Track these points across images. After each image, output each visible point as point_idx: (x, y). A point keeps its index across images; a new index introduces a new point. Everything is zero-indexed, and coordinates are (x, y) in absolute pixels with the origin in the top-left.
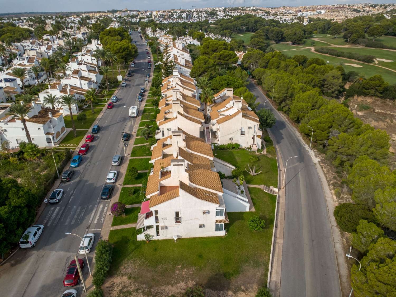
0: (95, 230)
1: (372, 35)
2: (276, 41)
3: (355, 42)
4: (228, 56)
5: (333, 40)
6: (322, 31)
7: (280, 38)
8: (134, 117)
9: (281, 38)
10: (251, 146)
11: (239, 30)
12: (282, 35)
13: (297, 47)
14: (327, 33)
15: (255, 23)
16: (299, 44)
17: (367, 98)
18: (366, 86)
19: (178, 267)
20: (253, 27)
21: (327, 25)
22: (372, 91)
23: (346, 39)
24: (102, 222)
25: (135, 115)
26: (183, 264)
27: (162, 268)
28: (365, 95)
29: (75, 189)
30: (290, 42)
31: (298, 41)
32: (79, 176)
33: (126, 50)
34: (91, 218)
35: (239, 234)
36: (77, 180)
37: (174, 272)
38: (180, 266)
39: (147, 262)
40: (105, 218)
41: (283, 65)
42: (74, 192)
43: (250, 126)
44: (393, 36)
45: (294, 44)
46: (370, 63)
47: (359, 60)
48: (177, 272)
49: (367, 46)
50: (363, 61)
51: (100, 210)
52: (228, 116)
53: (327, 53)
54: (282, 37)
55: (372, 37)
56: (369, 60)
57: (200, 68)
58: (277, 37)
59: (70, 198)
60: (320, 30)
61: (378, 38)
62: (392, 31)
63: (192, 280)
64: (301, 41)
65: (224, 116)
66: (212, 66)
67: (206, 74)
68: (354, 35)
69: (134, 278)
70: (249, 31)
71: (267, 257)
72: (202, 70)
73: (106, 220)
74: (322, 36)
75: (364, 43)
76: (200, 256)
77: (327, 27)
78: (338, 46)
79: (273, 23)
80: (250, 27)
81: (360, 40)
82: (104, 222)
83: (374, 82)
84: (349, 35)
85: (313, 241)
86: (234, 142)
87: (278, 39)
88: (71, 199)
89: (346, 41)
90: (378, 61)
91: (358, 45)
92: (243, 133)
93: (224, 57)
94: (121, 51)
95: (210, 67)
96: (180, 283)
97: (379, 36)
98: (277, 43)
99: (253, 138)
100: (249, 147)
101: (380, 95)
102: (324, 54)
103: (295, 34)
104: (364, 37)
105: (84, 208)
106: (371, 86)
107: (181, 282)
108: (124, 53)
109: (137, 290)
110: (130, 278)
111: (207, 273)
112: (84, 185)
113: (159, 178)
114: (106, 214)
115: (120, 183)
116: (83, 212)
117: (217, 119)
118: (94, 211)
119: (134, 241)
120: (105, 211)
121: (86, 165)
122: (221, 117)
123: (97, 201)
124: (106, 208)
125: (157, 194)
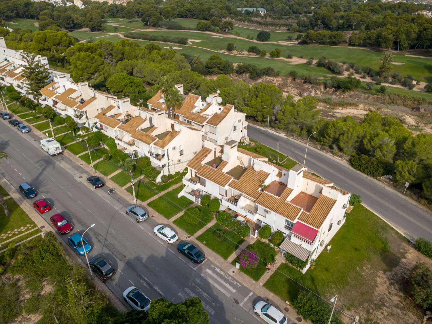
0: (248, 298)
1: (167, 18)
2: (67, 28)
3: (155, 25)
5: (131, 24)
6: (112, 15)
7: (72, 25)
9: (73, 26)
10: (241, 140)
11: (7, 16)
12: (73, 21)
13: (101, 35)
14: (118, 17)
15: (26, 7)
16: (99, 30)
18: (210, 66)
19: (358, 269)
20: (25, 12)
21: (115, 8)
22: (216, 69)
23: (145, 23)
24: (240, 285)
26: (358, 264)
27: (353, 280)
29: (140, 276)
30: (84, 29)
31: (97, 28)
32: (117, 259)
34: (223, 290)
36: (121, 266)
37: (362, 276)
38: (358, 268)
39: (337, 284)
40: (234, 279)
42: (145, 280)
43: (239, 119)
44: (180, 17)
45: (93, 30)
46: (186, 44)
47: (175, 42)
48: (363, 274)
49: (168, 28)
50: (179, 43)
51: (215, 276)
53: (140, 38)
54: (73, 23)
55: (168, 20)
56: (183, 42)
58: (68, 24)
59: (156, 291)
60: (109, 14)
61: (173, 20)
62: (179, 13)
63: (378, 272)
64: (101, 27)
65: (212, 116)
68: (153, 18)
69: (352, 306)
70: (20, 17)
71: (380, 220)
73: (239, 281)
74: (115, 20)
75: (165, 25)
76: (356, 249)
77: (115, 12)
78: (142, 30)
79: (47, 7)
80: (21, 12)
81: (160, 22)
82: (240, 283)
83: (215, 61)
84: (147, 18)
85: (375, 193)
87: (69, 26)
88: (159, 291)
89: (146, 25)
90: (191, 42)
91: (159, 28)
92: (235, 129)
96: (377, 281)
97: (174, 18)
98: (70, 31)
99: (242, 131)
102: (137, 40)
103: (91, 19)
104: (162, 20)
105: (194, 287)
106: (214, 64)
107: (376, 279)
109: (368, 312)
110: (349, 309)
111: (376, 259)
112: (143, 264)
113: (277, 197)
114: (229, 275)
115: (184, 236)
116: (201, 292)
117: (207, 121)
118: (210, 281)
119: (303, 277)
120: (222, 273)
121: (99, 241)
122: (210, 117)
123: (195, 269)
124: (218, 270)
125: (303, 212)
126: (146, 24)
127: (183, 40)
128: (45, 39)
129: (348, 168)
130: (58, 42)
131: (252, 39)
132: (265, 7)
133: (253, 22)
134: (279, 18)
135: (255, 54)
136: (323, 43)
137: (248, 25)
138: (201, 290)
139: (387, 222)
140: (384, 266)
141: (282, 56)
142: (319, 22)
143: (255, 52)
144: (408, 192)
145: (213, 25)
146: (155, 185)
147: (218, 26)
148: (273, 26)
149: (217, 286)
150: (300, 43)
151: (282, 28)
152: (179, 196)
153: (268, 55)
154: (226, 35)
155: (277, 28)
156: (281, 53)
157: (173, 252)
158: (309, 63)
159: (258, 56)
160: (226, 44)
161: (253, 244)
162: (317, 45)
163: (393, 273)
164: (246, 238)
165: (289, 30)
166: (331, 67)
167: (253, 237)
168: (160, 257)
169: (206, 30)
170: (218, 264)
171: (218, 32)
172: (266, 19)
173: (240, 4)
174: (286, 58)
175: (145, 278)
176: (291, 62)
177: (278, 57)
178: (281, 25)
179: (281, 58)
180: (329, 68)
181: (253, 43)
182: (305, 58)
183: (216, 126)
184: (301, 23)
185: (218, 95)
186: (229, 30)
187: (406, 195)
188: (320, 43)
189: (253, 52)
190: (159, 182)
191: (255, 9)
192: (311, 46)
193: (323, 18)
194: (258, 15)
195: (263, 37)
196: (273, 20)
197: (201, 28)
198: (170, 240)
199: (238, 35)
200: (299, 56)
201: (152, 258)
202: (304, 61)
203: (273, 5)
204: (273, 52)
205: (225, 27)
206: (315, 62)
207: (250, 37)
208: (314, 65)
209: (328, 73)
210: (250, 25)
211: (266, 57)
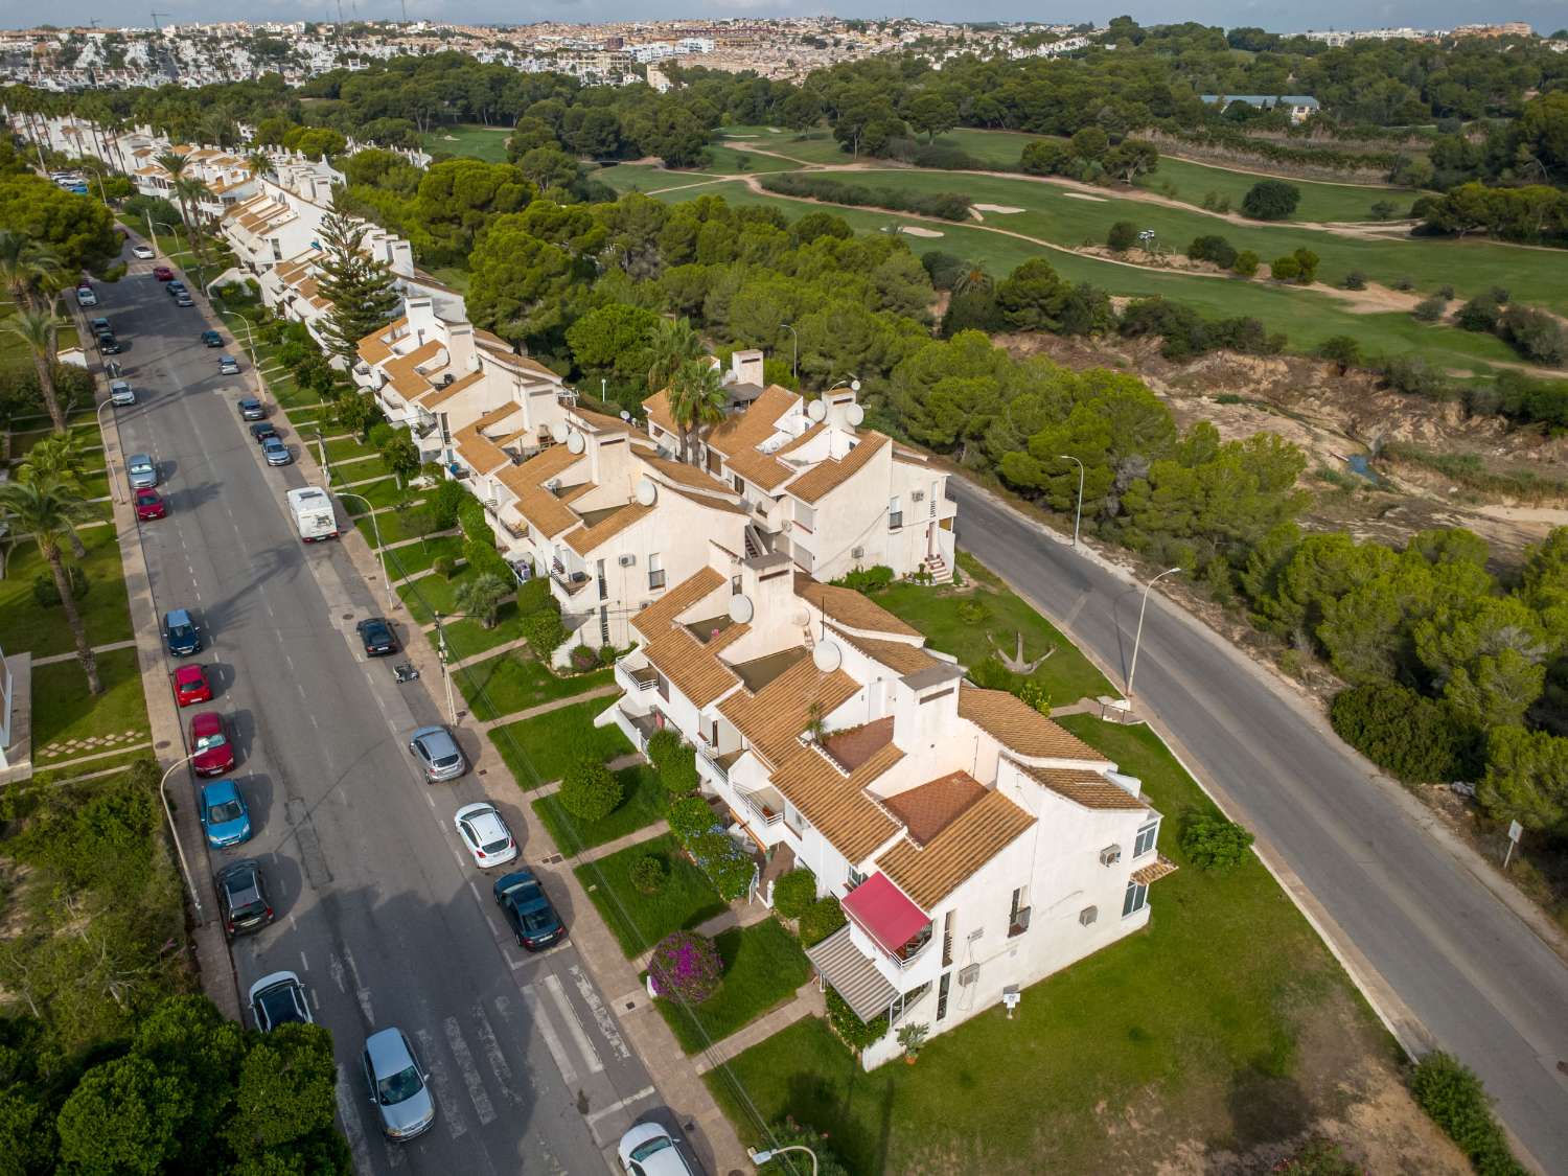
0: (628, 1101)
1: (924, 127)
2: (596, 156)
3: (876, 151)
5: (800, 145)
6: (747, 115)
7: (614, 147)
8: (329, 538)
9: (618, 148)
10: (922, 567)
11: (435, 117)
12: (617, 133)
13: (694, 179)
14: (767, 123)
16: (691, 165)
17: (1018, 338)
19: (1098, 1110)
20: (488, 105)
21: (761, 93)
22: (1032, 314)
23: (845, 143)
24: (626, 1054)
25: (333, 529)
26: (1108, 1091)
27: (1053, 1143)
28: (1012, 328)
29: (339, 948)
30: (651, 160)
31: (686, 156)
32: (305, 883)
33: (84, 225)
34: (560, 1056)
36: (306, 901)
37: (1101, 1136)
38: (1102, 1104)
39: (978, 1141)
40: (619, 1029)
41: (754, 247)
42: (345, 964)
43: (917, 489)
44: (975, 126)
45: (672, 163)
46: (961, 220)
47: (925, 213)
48: (1111, 1131)
49: (921, 163)
50: (938, 214)
51: (564, 1003)
52: (828, 463)
53: (810, 195)
54: (617, 139)
55: (926, 134)
56: (952, 211)
58: (602, 142)
59: (358, 1003)
60: (739, 111)
61: (943, 135)
62: (972, 111)
63: (1184, 1140)
64: (699, 154)
65: (811, 467)
67: (541, 304)
68: (872, 126)
70: (474, 120)
71: (1317, 949)
73: (634, 1038)
74: (754, 132)
75: (910, 152)
76: (1136, 1035)
77: (761, 103)
78: (829, 168)
79: (557, 88)
80: (476, 106)
81: (895, 142)
82: (631, 1048)
83: (1031, 283)
84: (855, 128)
85: (1370, 844)
86: (866, 564)
87: (604, 149)
88: (366, 1006)
89: (848, 149)
90: (982, 213)
91: (890, 162)
92: (896, 522)
94: (56, 231)
96: (1156, 1169)
97: (946, 129)
98: (605, 165)
99: (929, 534)
100: (917, 570)
101: (1053, 324)
102: (798, 199)
103: (672, 127)
104: (903, 134)
105: (479, 1023)
106: (1026, 296)
107: (1155, 1164)
108: (74, 240)
111: (1207, 1090)
112: (369, 913)
113: (842, 773)
114: (611, 1013)
115: (542, 853)
116: (490, 1041)
117: (787, 483)
118: (540, 1017)
119: (859, 1080)
120: (593, 1001)
121: (288, 818)
122: (801, 471)
123: (513, 966)
124: (585, 987)
125: (904, 840)
126: (849, 146)
127: (954, 206)
128: (451, 187)
129: (1312, 729)
130: (484, 198)
131: (1224, 209)
132: (1319, 90)
133: (1246, 147)
134: (1365, 135)
135: (1215, 266)
136: (1519, 236)
137: (1226, 159)
138: (492, 1037)
139: (1345, 965)
140: (1225, 1125)
141: (1323, 281)
142: (1524, 152)
143: (1216, 260)
144: (1524, 866)
145: (1080, 154)
146: (545, 672)
147: (1099, 160)
148: (1328, 165)
149: (550, 1038)
150: (1417, 233)
151: (1363, 171)
152: (599, 721)
153: (1264, 273)
154: (1125, 191)
155: (1344, 172)
156: (1317, 268)
157: (479, 898)
158: (1427, 313)
159: (1224, 275)
160: (1107, 226)
161: (748, 929)
162: (1488, 242)
163: (1248, 1160)
164: (734, 904)
165: (1390, 179)
166: (1519, 333)
167: (758, 905)
168: (431, 903)
169: (1054, 172)
170: (595, 969)
171: (1095, 180)
172: (1308, 136)
173: (1219, 78)
174: (1339, 286)
175: (351, 960)
176: (1353, 304)
177: (1306, 282)
178: (1359, 160)
179: (1317, 287)
180: (1509, 337)
181: (1224, 223)
182: (1421, 290)
183: (811, 501)
184: (1447, 154)
185: (853, 396)
186: (1138, 172)
187: (1509, 874)
188: (1503, 236)
189: (1209, 259)
190: (563, 669)
191: (1271, 100)
192: (1462, 243)
193: (1544, 135)
194: (1275, 119)
195: (1269, 202)
196: (1336, 140)
197: (1034, 166)
198: (481, 855)
199: (1172, 195)
200: (1393, 281)
201: (405, 902)
202: (1407, 302)
203: (1355, 82)
204: (1283, 261)
205: (1127, 164)
206: (1452, 308)
207: (1218, 202)
208: (1449, 321)
209: (1500, 357)
210: (1234, 160)
211: (1257, 279)
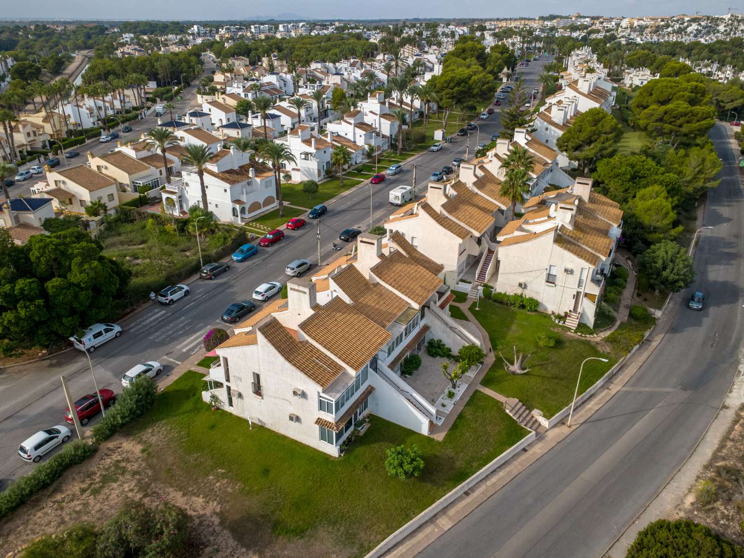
0: (172, 360)
4: (686, 115)
10: (566, 314)
19: (219, 470)
24: (192, 354)
25: (399, 202)
26: (230, 471)
27: (196, 460)
29: (208, 293)
32: (230, 277)
33: (463, 84)
35: (365, 467)
36: (223, 280)
37: (206, 475)
38: (223, 471)
39: (186, 439)
42: (202, 296)
43: (569, 267)
48: (211, 477)
57: (580, 131)
59: (189, 304)
63: (219, 503)
66: (608, 130)
69: (149, 454)
72: (583, 136)
73: (199, 352)
76: (266, 472)
82: (195, 353)
86: (528, 294)
88: (189, 306)
92: (551, 279)
93: (674, 117)
94: (452, 85)
95: (605, 133)
96: (198, 496)
99: (577, 297)
100: (563, 314)
105: (191, 325)
107: (201, 496)
108: (457, 88)
109: (135, 473)
110: (143, 451)
112: (224, 290)
116: (185, 329)
118: (199, 333)
123: (217, 321)
138: (187, 329)
149: (192, 337)
